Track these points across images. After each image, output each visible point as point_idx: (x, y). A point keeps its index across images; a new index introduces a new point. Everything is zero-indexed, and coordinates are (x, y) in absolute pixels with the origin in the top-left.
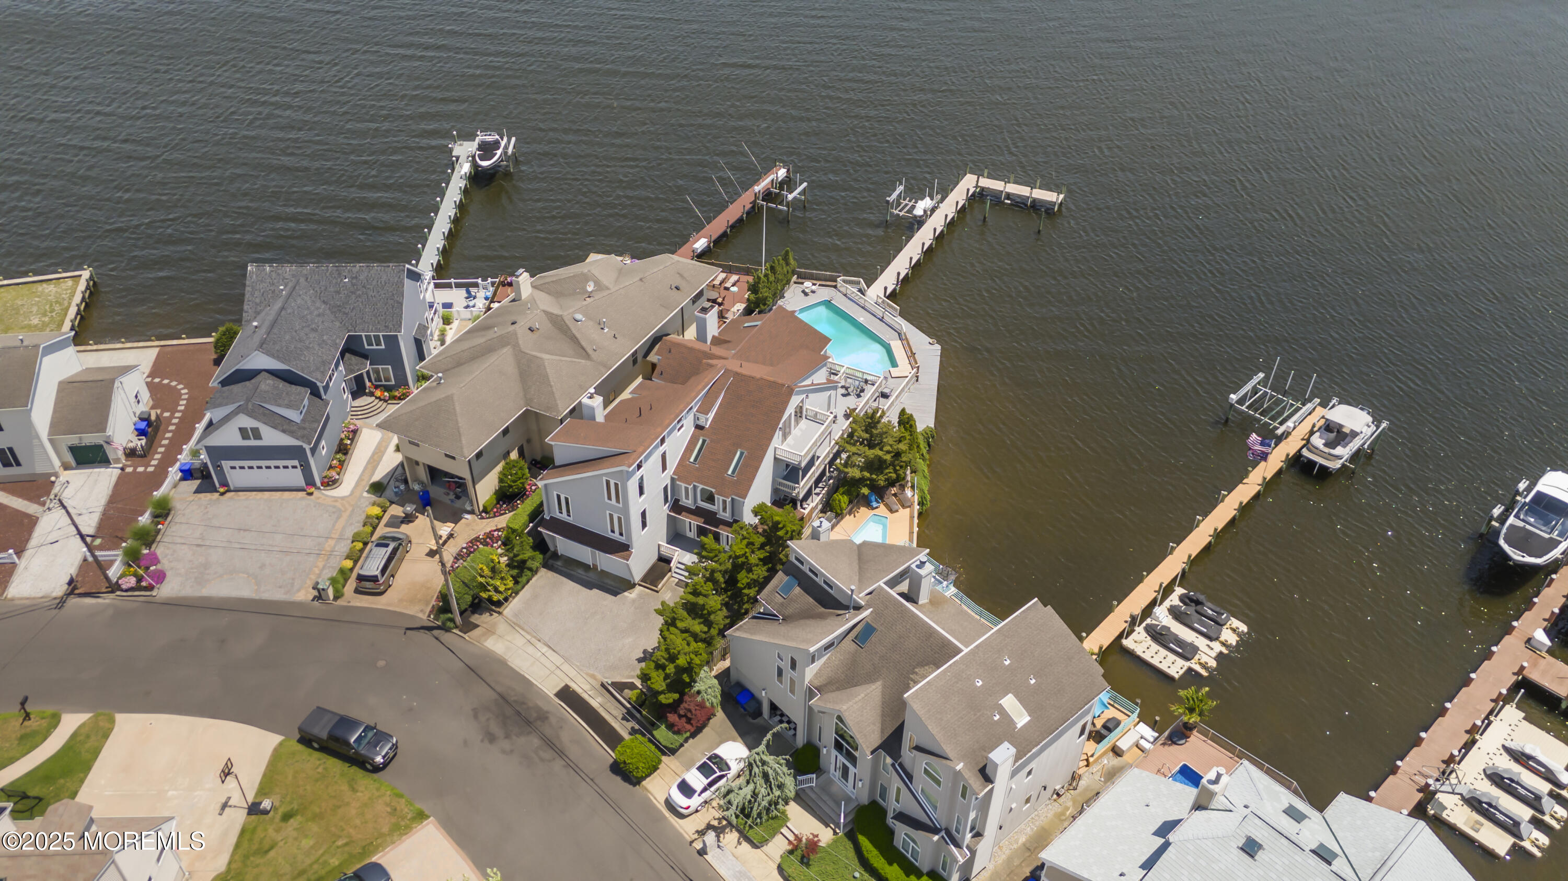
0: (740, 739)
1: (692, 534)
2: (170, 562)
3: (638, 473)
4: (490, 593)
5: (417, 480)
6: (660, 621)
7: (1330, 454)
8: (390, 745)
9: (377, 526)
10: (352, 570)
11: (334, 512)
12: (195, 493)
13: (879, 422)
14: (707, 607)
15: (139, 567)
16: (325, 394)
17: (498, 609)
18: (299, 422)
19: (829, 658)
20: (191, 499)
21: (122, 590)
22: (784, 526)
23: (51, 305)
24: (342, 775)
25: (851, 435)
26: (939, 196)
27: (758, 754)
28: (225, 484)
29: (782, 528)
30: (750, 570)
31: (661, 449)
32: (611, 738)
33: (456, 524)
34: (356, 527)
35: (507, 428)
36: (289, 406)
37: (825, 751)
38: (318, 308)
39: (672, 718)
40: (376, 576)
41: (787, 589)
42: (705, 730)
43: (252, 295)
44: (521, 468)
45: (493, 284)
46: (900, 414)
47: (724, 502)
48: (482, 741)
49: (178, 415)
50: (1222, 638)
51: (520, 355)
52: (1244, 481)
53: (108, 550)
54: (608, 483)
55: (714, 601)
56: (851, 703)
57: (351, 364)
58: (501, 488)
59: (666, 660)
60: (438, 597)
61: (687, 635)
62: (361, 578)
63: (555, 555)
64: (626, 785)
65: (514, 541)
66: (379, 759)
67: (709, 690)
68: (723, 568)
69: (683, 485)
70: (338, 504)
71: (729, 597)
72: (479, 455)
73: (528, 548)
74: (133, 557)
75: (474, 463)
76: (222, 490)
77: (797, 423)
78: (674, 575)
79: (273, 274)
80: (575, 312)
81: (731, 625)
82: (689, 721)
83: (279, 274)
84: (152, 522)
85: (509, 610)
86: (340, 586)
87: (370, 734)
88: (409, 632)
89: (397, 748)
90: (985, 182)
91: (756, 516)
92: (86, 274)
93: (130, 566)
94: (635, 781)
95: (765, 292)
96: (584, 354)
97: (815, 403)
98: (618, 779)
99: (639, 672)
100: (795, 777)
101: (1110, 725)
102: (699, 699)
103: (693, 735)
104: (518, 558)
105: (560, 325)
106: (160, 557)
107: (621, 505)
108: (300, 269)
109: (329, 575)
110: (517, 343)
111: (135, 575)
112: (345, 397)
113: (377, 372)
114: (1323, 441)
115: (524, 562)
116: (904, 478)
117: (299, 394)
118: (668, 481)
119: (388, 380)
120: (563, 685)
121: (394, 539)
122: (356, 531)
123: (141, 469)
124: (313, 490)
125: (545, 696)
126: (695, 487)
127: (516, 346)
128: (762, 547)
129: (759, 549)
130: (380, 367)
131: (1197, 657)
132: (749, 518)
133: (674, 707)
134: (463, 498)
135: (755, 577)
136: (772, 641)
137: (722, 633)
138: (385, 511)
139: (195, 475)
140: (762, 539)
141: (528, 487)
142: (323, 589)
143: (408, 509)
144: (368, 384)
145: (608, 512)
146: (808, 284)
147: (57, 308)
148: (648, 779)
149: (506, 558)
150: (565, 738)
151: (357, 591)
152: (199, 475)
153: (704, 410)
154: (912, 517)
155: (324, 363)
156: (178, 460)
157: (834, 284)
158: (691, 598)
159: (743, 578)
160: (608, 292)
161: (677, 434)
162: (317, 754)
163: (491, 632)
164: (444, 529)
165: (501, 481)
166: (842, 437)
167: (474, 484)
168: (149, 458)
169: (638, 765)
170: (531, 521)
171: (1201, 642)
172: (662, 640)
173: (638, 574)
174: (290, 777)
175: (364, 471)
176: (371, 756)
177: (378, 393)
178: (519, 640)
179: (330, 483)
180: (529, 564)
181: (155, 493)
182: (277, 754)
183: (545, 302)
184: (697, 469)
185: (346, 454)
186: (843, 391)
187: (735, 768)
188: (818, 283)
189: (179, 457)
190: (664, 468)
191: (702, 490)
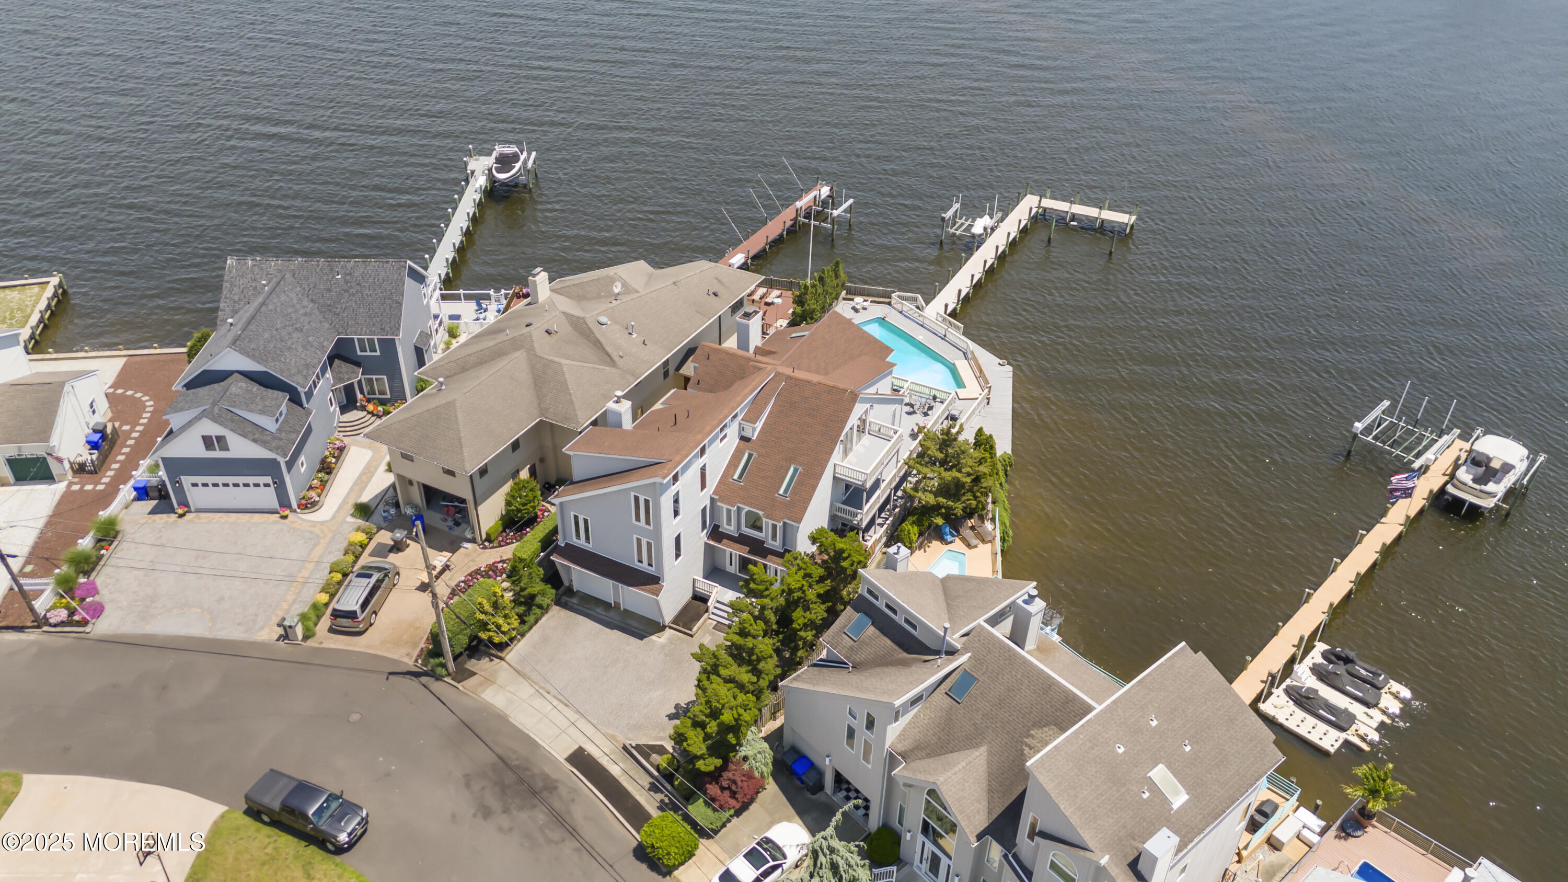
0: (797, 818)
1: (733, 569)
2: (110, 593)
3: (673, 488)
4: (491, 634)
5: (410, 503)
6: (697, 666)
7: (1481, 491)
8: (358, 819)
9: (360, 555)
10: (327, 605)
11: (310, 539)
12: (149, 513)
13: (955, 439)
14: (756, 651)
15: (73, 599)
16: (308, 401)
17: (499, 654)
18: (274, 431)
19: (915, 716)
20: (144, 521)
21: (50, 625)
22: (849, 556)
23: (12, 312)
24: (297, 857)
25: (921, 455)
26: (1000, 214)
27: (825, 838)
28: (184, 503)
29: (846, 559)
30: (807, 608)
31: (700, 462)
32: (636, 815)
33: (453, 552)
34: (336, 555)
35: (517, 441)
36: (262, 412)
37: (908, 836)
38: (304, 307)
39: (713, 789)
40: (355, 612)
41: (859, 629)
42: (753, 807)
43: (231, 291)
44: (532, 490)
45: (506, 296)
46: (977, 435)
47: (774, 527)
48: (474, 815)
49: (139, 428)
50: (1382, 705)
51: (535, 361)
52: (1382, 520)
53: (40, 577)
54: (637, 499)
55: (765, 645)
56: (949, 774)
57: (340, 372)
58: (508, 512)
59: (707, 716)
60: (428, 639)
61: (732, 685)
62: (336, 614)
63: (570, 592)
64: (654, 875)
65: (521, 572)
66: (343, 837)
67: (758, 755)
68: (774, 604)
69: (725, 507)
70: (316, 530)
71: (782, 642)
72: (483, 472)
73: (538, 580)
74: (67, 587)
75: (477, 479)
76: (180, 511)
77: (859, 438)
78: (712, 616)
79: (256, 269)
80: (599, 314)
81: (783, 677)
82: (733, 795)
83: (262, 269)
84: (95, 546)
85: (513, 654)
86: (311, 624)
87: (334, 805)
88: (391, 677)
89: (367, 822)
90: (1048, 203)
91: (813, 543)
92: (55, 281)
93: (62, 597)
94: (664, 870)
95: (812, 304)
96: (609, 360)
97: (880, 415)
98: (644, 867)
99: (672, 732)
100: (870, 870)
101: (1267, 809)
102: (746, 767)
103: (738, 813)
104: (525, 593)
105: (581, 329)
106: (99, 588)
107: (651, 528)
108: (287, 264)
109: (300, 611)
110: (532, 346)
111: (67, 607)
112: (332, 409)
113: (370, 381)
114: (1471, 477)
115: (532, 597)
116: (984, 508)
117: (277, 399)
118: (707, 502)
119: (382, 392)
120: (576, 747)
121: (379, 569)
122: (335, 560)
123: (89, 487)
124: (287, 512)
125: (554, 761)
126: (739, 510)
127: (531, 350)
128: (821, 580)
129: (818, 582)
130: (374, 377)
131: (1354, 727)
132: (804, 546)
133: (715, 776)
134: (464, 526)
135: (813, 616)
136: (842, 693)
137: (774, 688)
138: (371, 539)
139: (151, 494)
140: (821, 571)
141: (539, 513)
142: (290, 627)
143: (398, 535)
144: (359, 396)
145: (635, 536)
146: (859, 300)
147: (18, 315)
148: (681, 868)
149: (511, 594)
150: (577, 815)
151: (331, 630)
152: (156, 494)
153: (751, 418)
154: (994, 554)
155: (307, 366)
156: (132, 476)
157: (888, 300)
158: (737, 639)
159: (799, 617)
160: (637, 295)
161: (718, 445)
162: (267, 830)
163: (489, 681)
164: (439, 559)
165: (508, 503)
166: (909, 458)
167: (476, 505)
168: (100, 474)
169: (667, 849)
170: (543, 551)
171: (1357, 709)
172: (700, 692)
173: (669, 612)
174: (231, 860)
175: (348, 494)
176: (334, 832)
177: (370, 407)
178: (525, 690)
179: (308, 505)
180: (539, 600)
181: (101, 513)
182: (216, 831)
183: (565, 304)
184: (742, 488)
185: (329, 473)
186: (908, 409)
187: (793, 855)
188: (870, 299)
189: (134, 473)
190: (703, 486)
191: (748, 513)
